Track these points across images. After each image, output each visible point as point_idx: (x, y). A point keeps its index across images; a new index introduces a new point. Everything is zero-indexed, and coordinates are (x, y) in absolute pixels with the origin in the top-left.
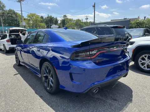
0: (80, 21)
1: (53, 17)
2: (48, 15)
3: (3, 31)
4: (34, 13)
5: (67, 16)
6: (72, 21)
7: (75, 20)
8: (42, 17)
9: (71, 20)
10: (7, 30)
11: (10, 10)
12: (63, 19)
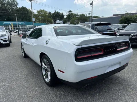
0: (85, 15)
1: (60, 13)
2: (55, 11)
3: (18, 25)
4: (43, 10)
5: (72, 12)
6: (77, 16)
7: (79, 15)
8: (50, 13)
9: (75, 15)
10: (20, 25)
11: (22, 7)
12: (68, 14)
